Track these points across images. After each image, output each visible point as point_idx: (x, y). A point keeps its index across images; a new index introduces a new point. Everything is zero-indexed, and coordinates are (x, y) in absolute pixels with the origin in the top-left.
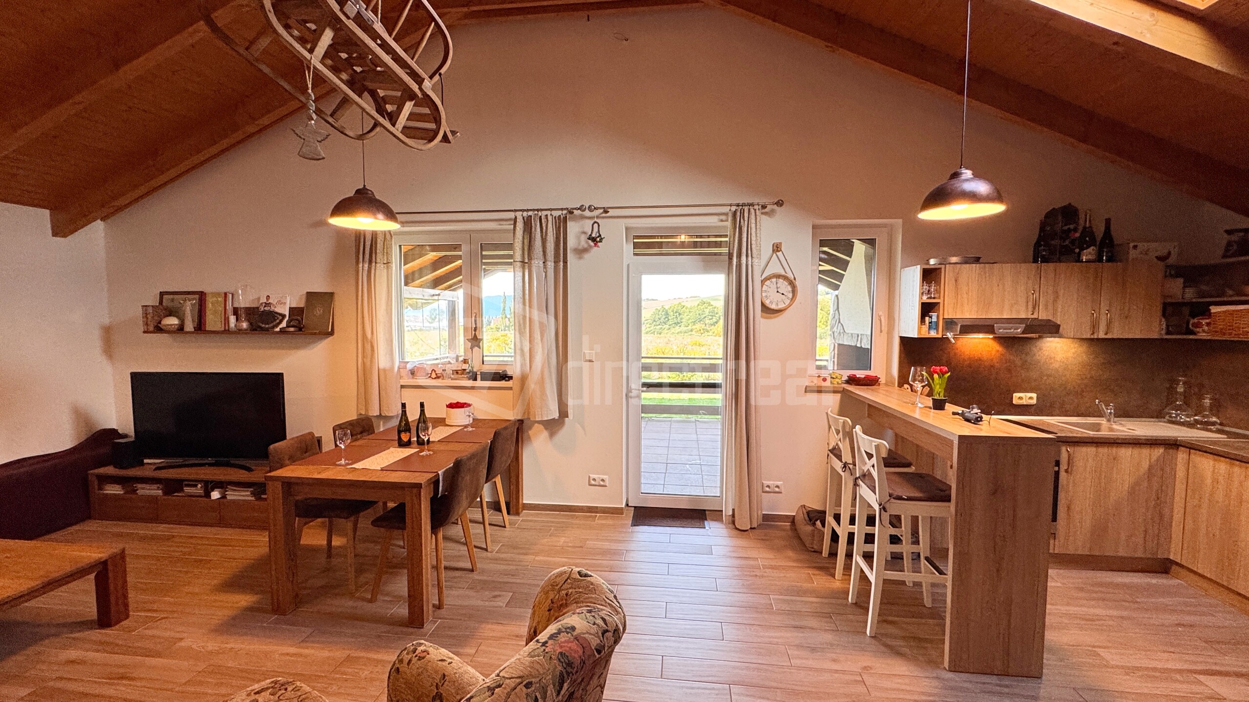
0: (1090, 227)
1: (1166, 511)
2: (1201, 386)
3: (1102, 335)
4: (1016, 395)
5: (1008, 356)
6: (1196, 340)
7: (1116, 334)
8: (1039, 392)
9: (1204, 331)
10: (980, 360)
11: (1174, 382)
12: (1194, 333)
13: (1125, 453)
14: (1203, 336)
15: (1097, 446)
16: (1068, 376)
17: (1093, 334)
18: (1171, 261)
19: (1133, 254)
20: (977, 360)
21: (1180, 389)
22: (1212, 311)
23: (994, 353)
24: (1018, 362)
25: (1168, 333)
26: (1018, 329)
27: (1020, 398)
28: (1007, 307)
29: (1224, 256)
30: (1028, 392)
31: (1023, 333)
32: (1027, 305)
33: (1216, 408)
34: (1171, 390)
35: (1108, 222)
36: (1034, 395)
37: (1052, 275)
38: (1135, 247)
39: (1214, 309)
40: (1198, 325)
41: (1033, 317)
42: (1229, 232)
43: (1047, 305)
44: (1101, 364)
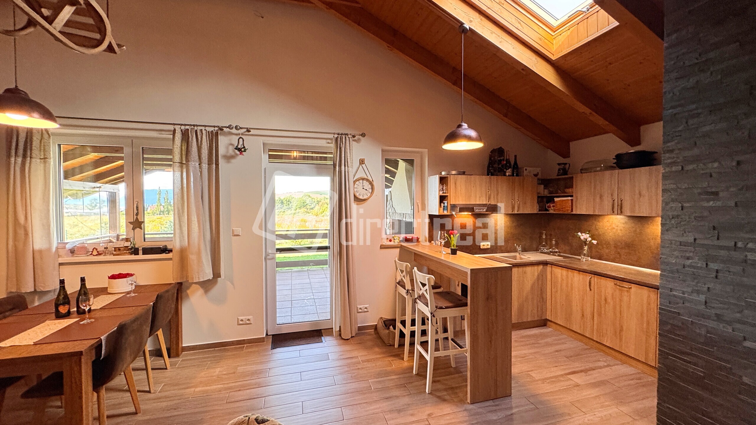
0: (509, 159)
1: (545, 297)
2: (551, 235)
3: (516, 212)
6: (549, 213)
7: (521, 212)
9: (552, 210)
11: (541, 234)
12: (548, 211)
13: (529, 269)
14: (551, 212)
15: (518, 267)
17: (512, 212)
18: (539, 176)
19: (525, 173)
21: (544, 237)
22: (555, 200)
25: (539, 211)
26: (484, 209)
27: (484, 245)
28: (478, 198)
29: (558, 175)
31: (486, 211)
32: (486, 197)
33: (557, 245)
34: (540, 237)
35: (516, 156)
37: (495, 182)
38: (526, 169)
39: (556, 199)
40: (549, 207)
41: (488, 203)
42: (559, 164)
43: (494, 197)
44: (515, 226)
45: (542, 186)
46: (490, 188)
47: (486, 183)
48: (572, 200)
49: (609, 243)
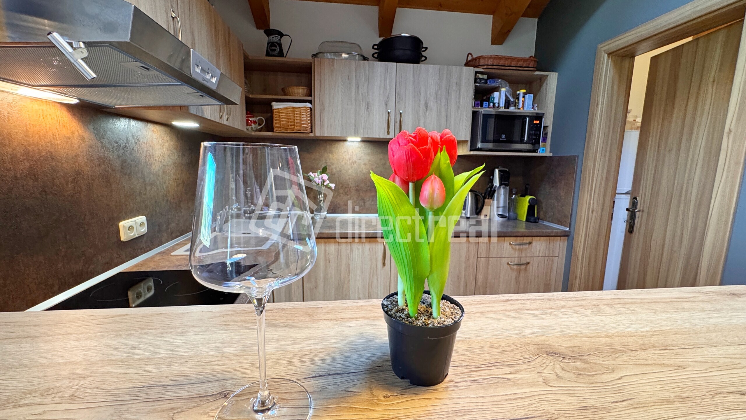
4: (123, 224)
8: (146, 212)
22: (274, 109)
27: (130, 228)
30: (136, 216)
36: (142, 219)
39: (276, 106)
42: (269, 33)
48: (311, 109)
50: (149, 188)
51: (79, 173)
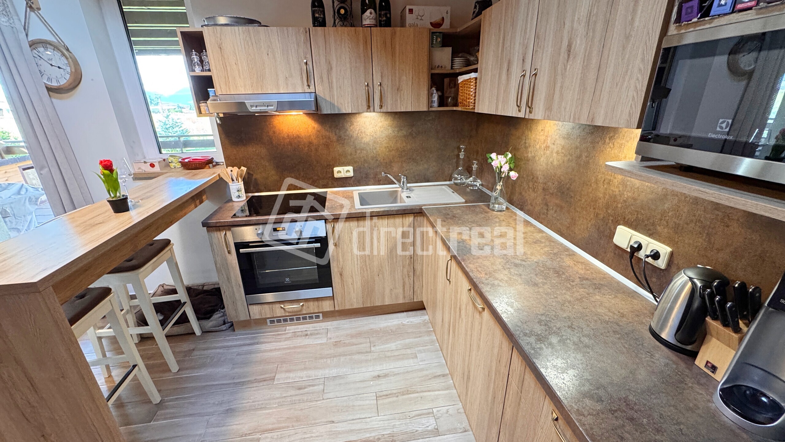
4: (336, 169)
5: (325, 133)
7: (389, 109)
8: (355, 165)
10: (299, 137)
16: (378, 149)
17: (369, 108)
20: (296, 138)
21: (462, 155)
22: (460, 82)
23: (310, 130)
24: (335, 138)
27: (339, 172)
28: (282, 81)
30: (346, 166)
36: (350, 168)
37: (321, 42)
38: (411, 11)
39: (460, 79)
41: (309, 91)
43: (321, 78)
44: (405, 136)
45: (449, 50)
46: (309, 56)
47: (298, 45)
48: (476, 79)
49: (537, 178)
50: (359, 152)
51: (310, 143)
